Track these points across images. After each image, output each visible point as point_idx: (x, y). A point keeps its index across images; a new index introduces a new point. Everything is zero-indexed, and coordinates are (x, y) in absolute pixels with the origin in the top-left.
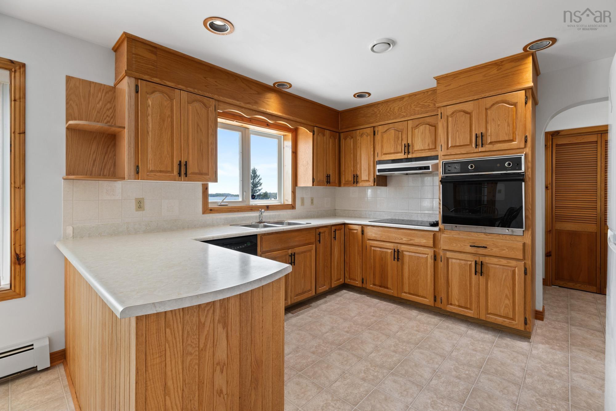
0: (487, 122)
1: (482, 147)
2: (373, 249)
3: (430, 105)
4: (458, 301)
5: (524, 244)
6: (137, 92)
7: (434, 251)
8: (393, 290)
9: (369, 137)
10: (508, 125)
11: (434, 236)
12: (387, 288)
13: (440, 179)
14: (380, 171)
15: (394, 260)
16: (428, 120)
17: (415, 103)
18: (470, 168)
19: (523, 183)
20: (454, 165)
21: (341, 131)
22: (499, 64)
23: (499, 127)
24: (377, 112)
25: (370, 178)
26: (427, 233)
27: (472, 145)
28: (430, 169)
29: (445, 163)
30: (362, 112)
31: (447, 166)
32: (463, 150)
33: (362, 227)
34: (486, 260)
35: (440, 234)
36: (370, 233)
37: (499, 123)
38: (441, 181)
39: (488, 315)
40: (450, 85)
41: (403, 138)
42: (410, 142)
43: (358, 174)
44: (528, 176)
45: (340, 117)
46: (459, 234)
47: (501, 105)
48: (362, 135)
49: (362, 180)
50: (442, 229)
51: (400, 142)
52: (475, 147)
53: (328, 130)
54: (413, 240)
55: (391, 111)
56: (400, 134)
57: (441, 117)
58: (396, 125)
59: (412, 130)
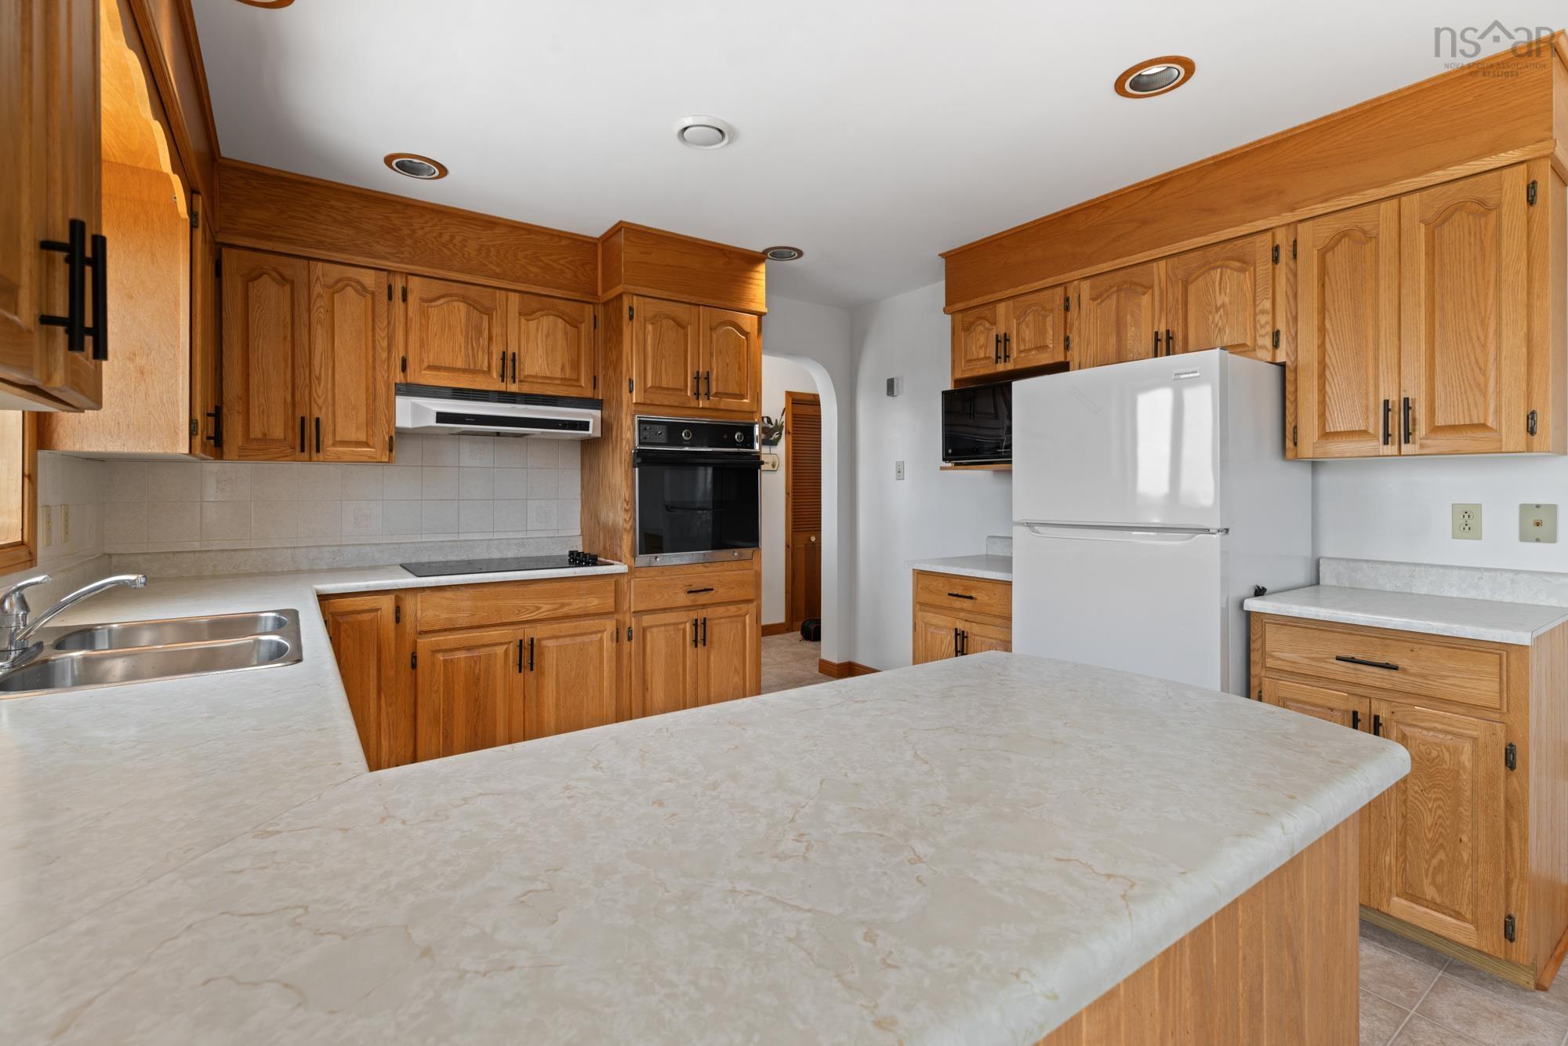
0: (711, 355)
2: (441, 658)
3: (565, 273)
5: (756, 573)
7: (617, 621)
9: (367, 298)
11: (619, 586)
13: (633, 455)
14: (443, 417)
15: (520, 671)
16: (562, 306)
17: (528, 252)
18: (687, 438)
20: (655, 427)
22: (726, 254)
25: (374, 436)
26: (600, 581)
27: (687, 392)
28: (588, 430)
29: (641, 420)
31: (644, 428)
32: (672, 401)
33: (397, 599)
34: (710, 613)
35: (626, 578)
36: (425, 612)
37: (726, 360)
38: (634, 459)
41: (494, 332)
42: (516, 348)
43: (321, 415)
46: (662, 573)
47: (729, 329)
48: (336, 283)
49: (339, 438)
50: (634, 567)
51: (484, 341)
52: (692, 397)
54: (568, 604)
55: (455, 245)
56: (486, 318)
57: (631, 318)
58: (472, 291)
59: (520, 320)
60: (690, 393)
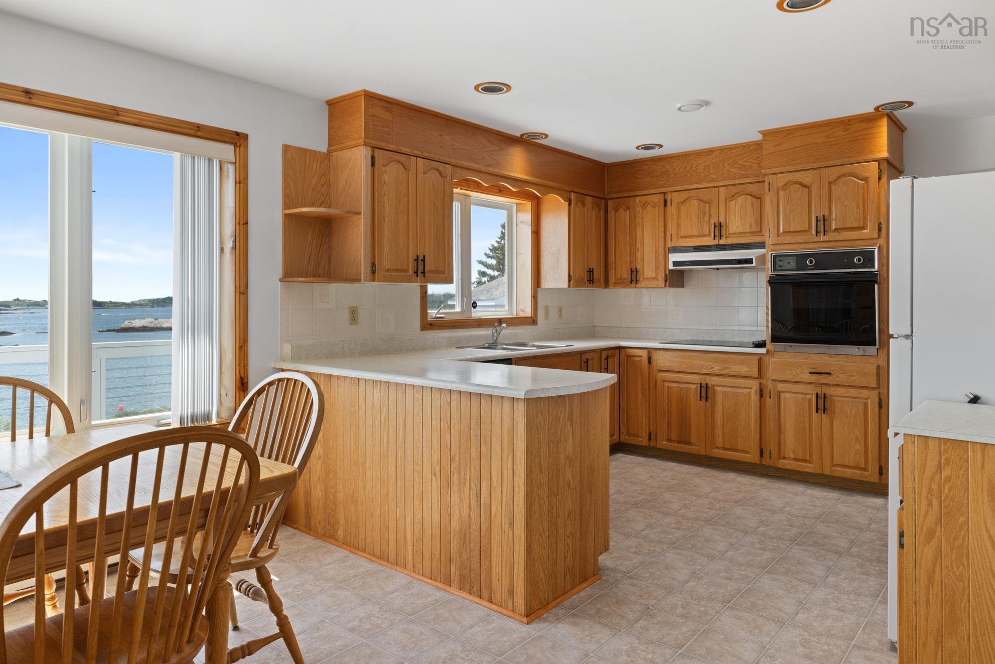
0: (830, 201)
1: (824, 235)
2: (666, 385)
3: (753, 167)
4: (794, 453)
5: (878, 367)
6: (373, 165)
7: (760, 384)
8: (698, 446)
9: (657, 209)
10: (858, 207)
11: (760, 361)
12: (690, 443)
13: (769, 279)
14: (676, 264)
15: (701, 400)
16: (750, 188)
17: (730, 161)
18: (809, 264)
19: (876, 286)
20: (787, 258)
21: (608, 197)
22: (846, 123)
23: (846, 208)
24: (669, 170)
25: (658, 275)
26: (749, 357)
27: (811, 232)
28: (753, 264)
29: (775, 255)
30: (644, 167)
31: (777, 260)
32: (800, 239)
33: (649, 353)
34: (830, 391)
35: (768, 357)
36: (661, 360)
37: (846, 204)
38: (769, 282)
39: (834, 468)
40: (781, 144)
41: (712, 213)
42: (722, 220)
43: (639, 267)
44: (883, 276)
45: (606, 174)
46: (795, 357)
47: (849, 179)
48: (644, 204)
49: (645, 277)
50: (771, 351)
51: (707, 219)
52: (815, 235)
53: (590, 196)
54: (730, 368)
55: (693, 170)
56: (707, 206)
57: (770, 190)
58: (701, 193)
59: (726, 202)
60: (813, 233)
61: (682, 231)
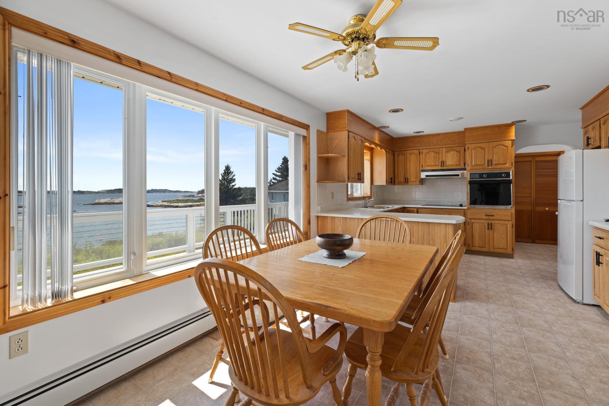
0: (493, 154)
1: (491, 166)
3: (457, 141)
4: (478, 244)
5: (512, 213)
6: (349, 138)
9: (416, 155)
10: (504, 157)
11: (464, 212)
14: (427, 176)
16: (456, 148)
18: (484, 177)
19: (511, 184)
20: (476, 174)
21: (395, 150)
22: (500, 126)
23: (499, 157)
24: (421, 141)
25: (417, 180)
26: (460, 210)
28: (460, 176)
29: (471, 173)
30: (411, 140)
31: (472, 175)
32: (481, 167)
33: (417, 209)
34: (493, 222)
35: (467, 210)
36: (422, 212)
37: (499, 155)
38: (469, 183)
39: (494, 249)
40: (472, 133)
41: (440, 157)
42: (444, 160)
43: (408, 176)
44: (514, 181)
45: (394, 142)
46: (478, 210)
47: (500, 146)
48: (411, 153)
49: (411, 181)
50: (469, 208)
51: (437, 159)
53: (391, 150)
55: (431, 141)
56: (438, 155)
57: (468, 150)
58: (435, 150)
59: (445, 153)
60: (486, 165)
61: (427, 164)
